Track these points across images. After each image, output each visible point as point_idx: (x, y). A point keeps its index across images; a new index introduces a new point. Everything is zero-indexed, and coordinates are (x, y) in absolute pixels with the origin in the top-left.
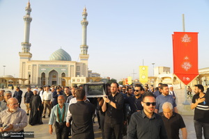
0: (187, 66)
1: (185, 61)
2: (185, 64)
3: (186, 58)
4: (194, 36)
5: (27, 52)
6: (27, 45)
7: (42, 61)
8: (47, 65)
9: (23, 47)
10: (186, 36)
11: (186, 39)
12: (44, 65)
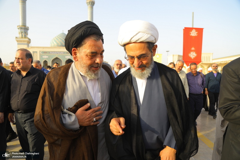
0: (193, 55)
1: (192, 51)
2: (192, 53)
3: (193, 49)
4: (200, 31)
5: (25, 37)
6: (24, 29)
7: (44, 48)
8: (49, 52)
9: (19, 30)
10: (194, 31)
11: (194, 33)
12: (45, 52)
